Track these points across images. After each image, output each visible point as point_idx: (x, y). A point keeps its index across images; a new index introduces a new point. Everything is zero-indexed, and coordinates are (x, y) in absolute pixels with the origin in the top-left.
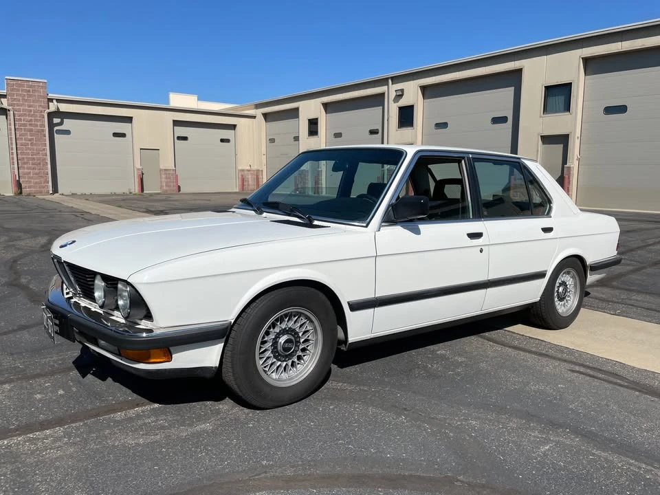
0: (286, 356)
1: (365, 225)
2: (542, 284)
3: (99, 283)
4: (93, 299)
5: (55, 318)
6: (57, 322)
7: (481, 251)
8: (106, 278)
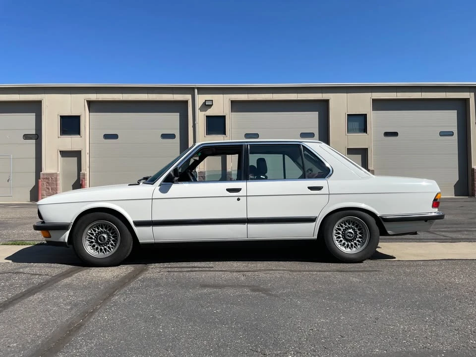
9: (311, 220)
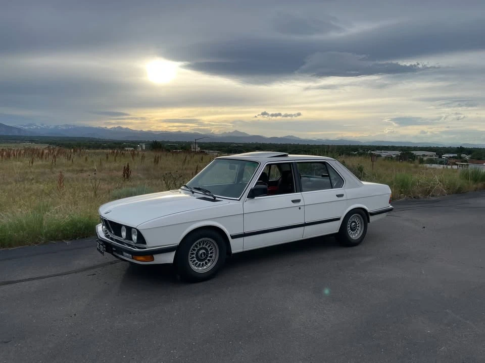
0: (202, 260)
1: (238, 199)
2: (339, 223)
3: (123, 228)
4: (121, 236)
5: (104, 244)
6: (105, 246)
7: (300, 208)
8: (126, 227)
9: (338, 219)
